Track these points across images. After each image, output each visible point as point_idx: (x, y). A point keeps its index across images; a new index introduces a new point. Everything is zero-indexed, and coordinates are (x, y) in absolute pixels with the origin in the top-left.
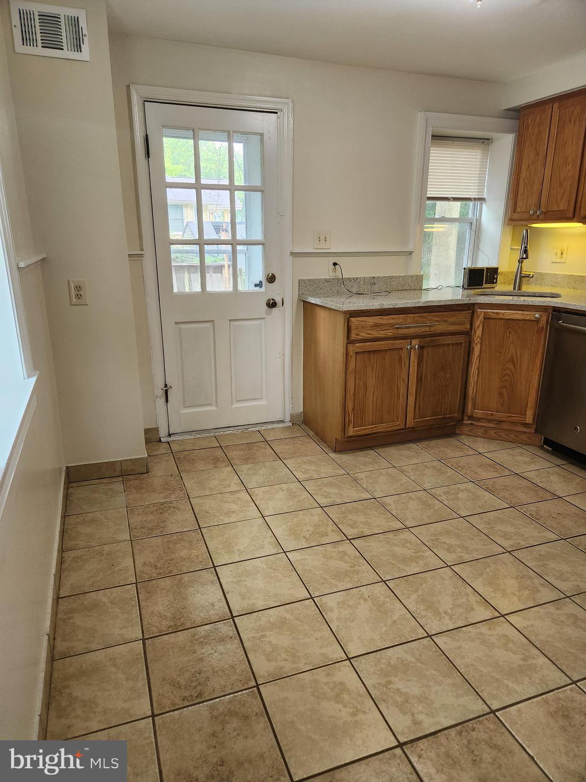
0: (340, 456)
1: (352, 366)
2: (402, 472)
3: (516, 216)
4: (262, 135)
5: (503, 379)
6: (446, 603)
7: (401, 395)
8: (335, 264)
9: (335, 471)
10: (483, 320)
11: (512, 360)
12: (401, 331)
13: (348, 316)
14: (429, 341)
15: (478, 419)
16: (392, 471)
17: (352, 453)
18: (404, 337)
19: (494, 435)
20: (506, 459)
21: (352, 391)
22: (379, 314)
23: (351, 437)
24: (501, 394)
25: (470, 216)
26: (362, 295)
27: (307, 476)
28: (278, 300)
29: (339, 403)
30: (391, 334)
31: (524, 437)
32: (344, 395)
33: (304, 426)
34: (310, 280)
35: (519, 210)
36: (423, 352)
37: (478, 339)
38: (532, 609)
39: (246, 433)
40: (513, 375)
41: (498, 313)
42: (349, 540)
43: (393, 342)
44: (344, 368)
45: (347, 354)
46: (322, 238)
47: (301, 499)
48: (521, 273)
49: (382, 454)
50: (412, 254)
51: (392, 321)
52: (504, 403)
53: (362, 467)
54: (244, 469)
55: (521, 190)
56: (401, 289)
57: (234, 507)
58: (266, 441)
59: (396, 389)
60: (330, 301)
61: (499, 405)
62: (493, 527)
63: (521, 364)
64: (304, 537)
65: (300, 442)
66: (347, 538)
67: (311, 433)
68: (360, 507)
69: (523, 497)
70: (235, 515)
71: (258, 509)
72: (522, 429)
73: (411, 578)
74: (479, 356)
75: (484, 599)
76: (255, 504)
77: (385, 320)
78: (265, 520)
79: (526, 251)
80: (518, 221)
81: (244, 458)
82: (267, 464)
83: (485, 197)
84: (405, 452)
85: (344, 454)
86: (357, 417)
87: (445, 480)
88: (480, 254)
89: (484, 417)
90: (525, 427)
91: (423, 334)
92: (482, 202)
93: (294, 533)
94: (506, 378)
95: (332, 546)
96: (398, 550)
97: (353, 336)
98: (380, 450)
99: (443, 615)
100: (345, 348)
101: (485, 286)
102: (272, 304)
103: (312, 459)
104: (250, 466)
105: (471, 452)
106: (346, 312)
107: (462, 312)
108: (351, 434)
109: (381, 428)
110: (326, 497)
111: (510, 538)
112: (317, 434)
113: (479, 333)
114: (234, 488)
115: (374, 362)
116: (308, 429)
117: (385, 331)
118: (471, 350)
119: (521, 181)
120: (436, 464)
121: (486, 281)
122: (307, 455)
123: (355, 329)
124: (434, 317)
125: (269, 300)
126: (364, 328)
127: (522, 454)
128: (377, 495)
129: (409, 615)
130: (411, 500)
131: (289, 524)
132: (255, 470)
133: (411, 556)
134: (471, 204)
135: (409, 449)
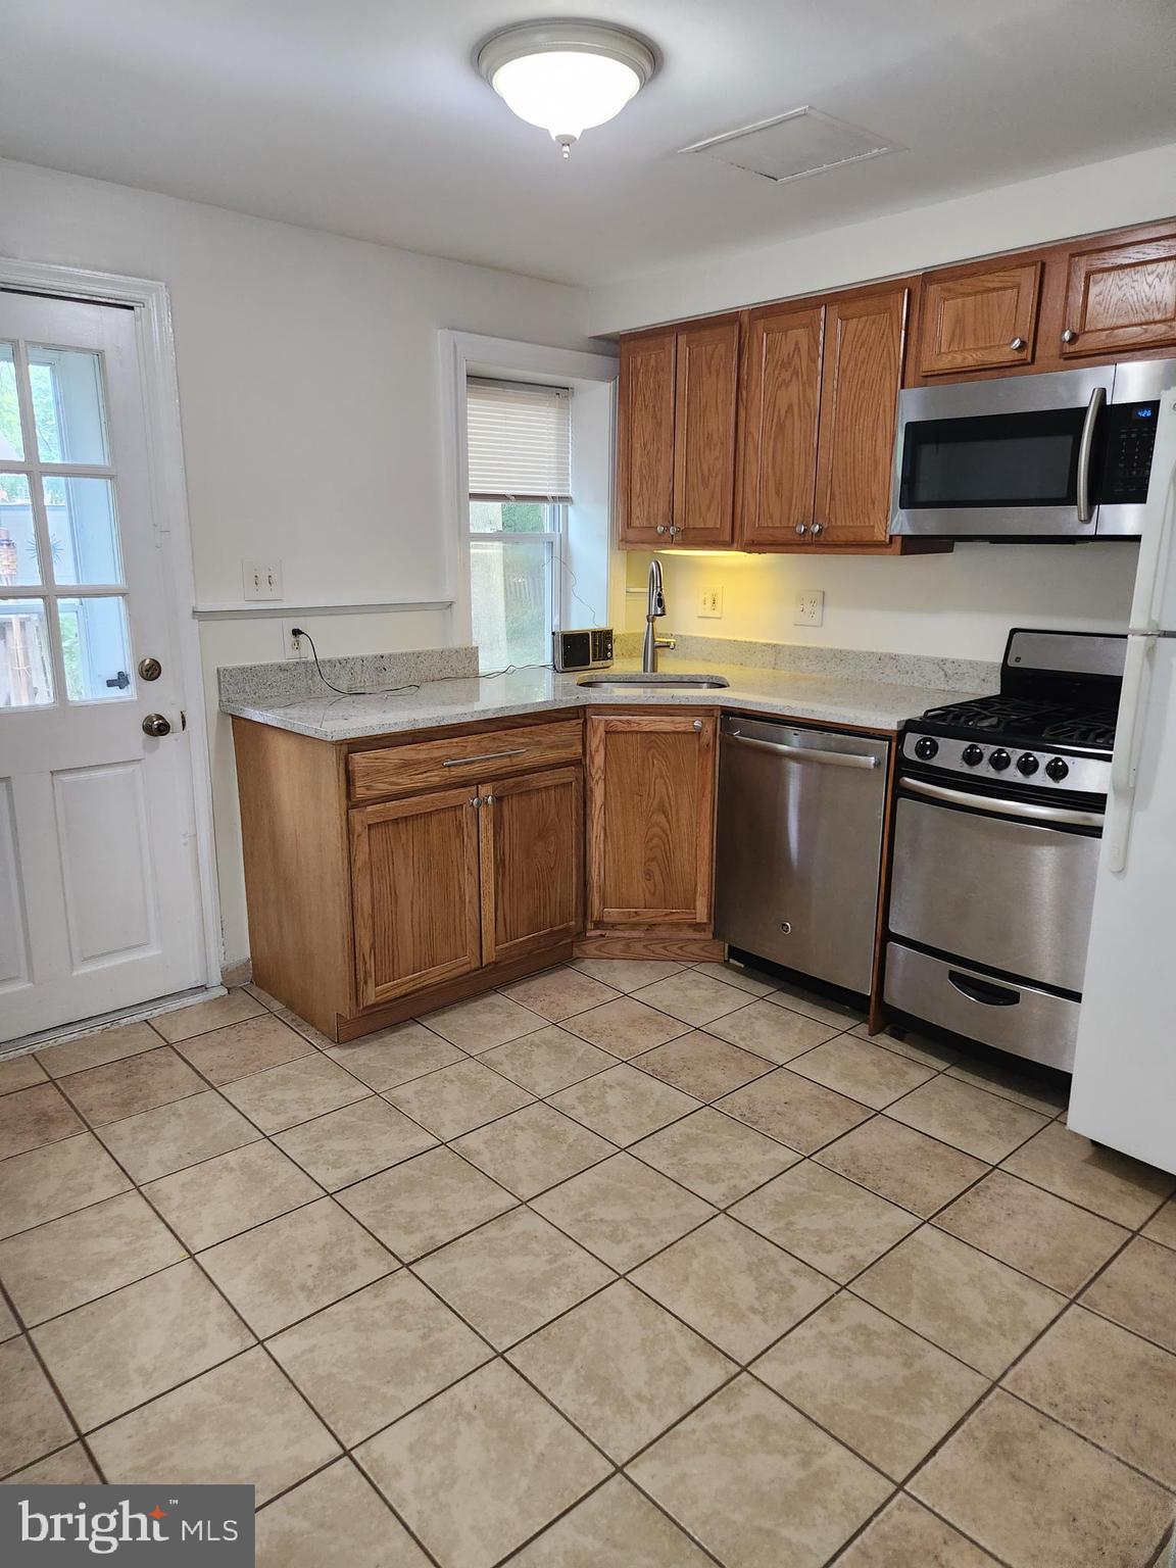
0: (350, 1051)
1: (362, 857)
2: (488, 1065)
3: (631, 534)
4: (99, 354)
5: (651, 845)
6: (634, 1372)
7: (467, 900)
8: (296, 632)
9: (345, 1092)
10: (603, 736)
11: (662, 809)
12: (456, 772)
13: (345, 749)
14: (510, 783)
15: (613, 926)
16: (467, 1067)
17: (377, 1039)
18: (464, 783)
19: (644, 951)
20: (673, 1001)
21: (367, 908)
22: (410, 740)
23: (373, 1006)
24: (649, 874)
25: (548, 530)
26: (361, 697)
27: (282, 1119)
28: (173, 718)
29: (339, 940)
30: (437, 779)
31: (694, 948)
32: (350, 920)
33: (256, 991)
34: (243, 670)
35: (636, 523)
36: (501, 805)
37: (600, 772)
38: (790, 1335)
39: (116, 1031)
40: (667, 835)
41: (629, 722)
42: (407, 1266)
43: (442, 794)
44: (346, 861)
45: (349, 830)
46: (263, 579)
47: (276, 1184)
48: (654, 641)
49: (441, 1031)
50: (454, 606)
51: (436, 754)
52: (655, 890)
53: (402, 1070)
54: (123, 1132)
55: (636, 486)
56: (437, 676)
57: (112, 1245)
58: (169, 1045)
59: (457, 888)
60: (300, 719)
61: (647, 895)
62: (685, 1160)
63: (677, 811)
64: (303, 1288)
65: (252, 1034)
66: (401, 1261)
67: (277, 1006)
68: (417, 1173)
69: (721, 1078)
70: (117, 1270)
71: (176, 1236)
72: (691, 934)
73: (553, 1329)
74: (605, 804)
75: (704, 1338)
76: (168, 1226)
77: (423, 752)
78: (197, 1263)
79: (660, 602)
80: (637, 543)
81: (119, 1100)
82: (181, 1106)
83: (570, 494)
84: (485, 1018)
85: (359, 1045)
86: (381, 961)
87: (574, 1069)
88: (574, 600)
89: (625, 920)
90: (695, 930)
91: (499, 772)
92: (566, 504)
93: (275, 1282)
94: (656, 841)
95: (371, 1295)
96: (518, 1264)
97: (360, 792)
98: (433, 1022)
99: (637, 1404)
100: (344, 818)
101: (593, 664)
102: (157, 728)
103: (287, 1071)
104: (136, 1121)
105: (610, 995)
106: (339, 744)
107: (566, 724)
108: (372, 1000)
109: (434, 975)
110: (336, 1166)
111: (719, 1179)
112: (290, 1006)
113: (599, 759)
114: (104, 1191)
115: (408, 840)
116: (265, 996)
117: (425, 775)
118: (589, 793)
119: (636, 469)
120: (551, 1033)
121: (594, 655)
122: (275, 1065)
123: (364, 776)
124: (518, 737)
125: (149, 718)
126: (380, 773)
127: (697, 984)
128: (448, 1134)
129: (569, 1430)
130: (518, 1132)
131: (260, 1259)
132: (152, 1128)
133: (545, 1271)
134: (546, 507)
135: (492, 1008)
